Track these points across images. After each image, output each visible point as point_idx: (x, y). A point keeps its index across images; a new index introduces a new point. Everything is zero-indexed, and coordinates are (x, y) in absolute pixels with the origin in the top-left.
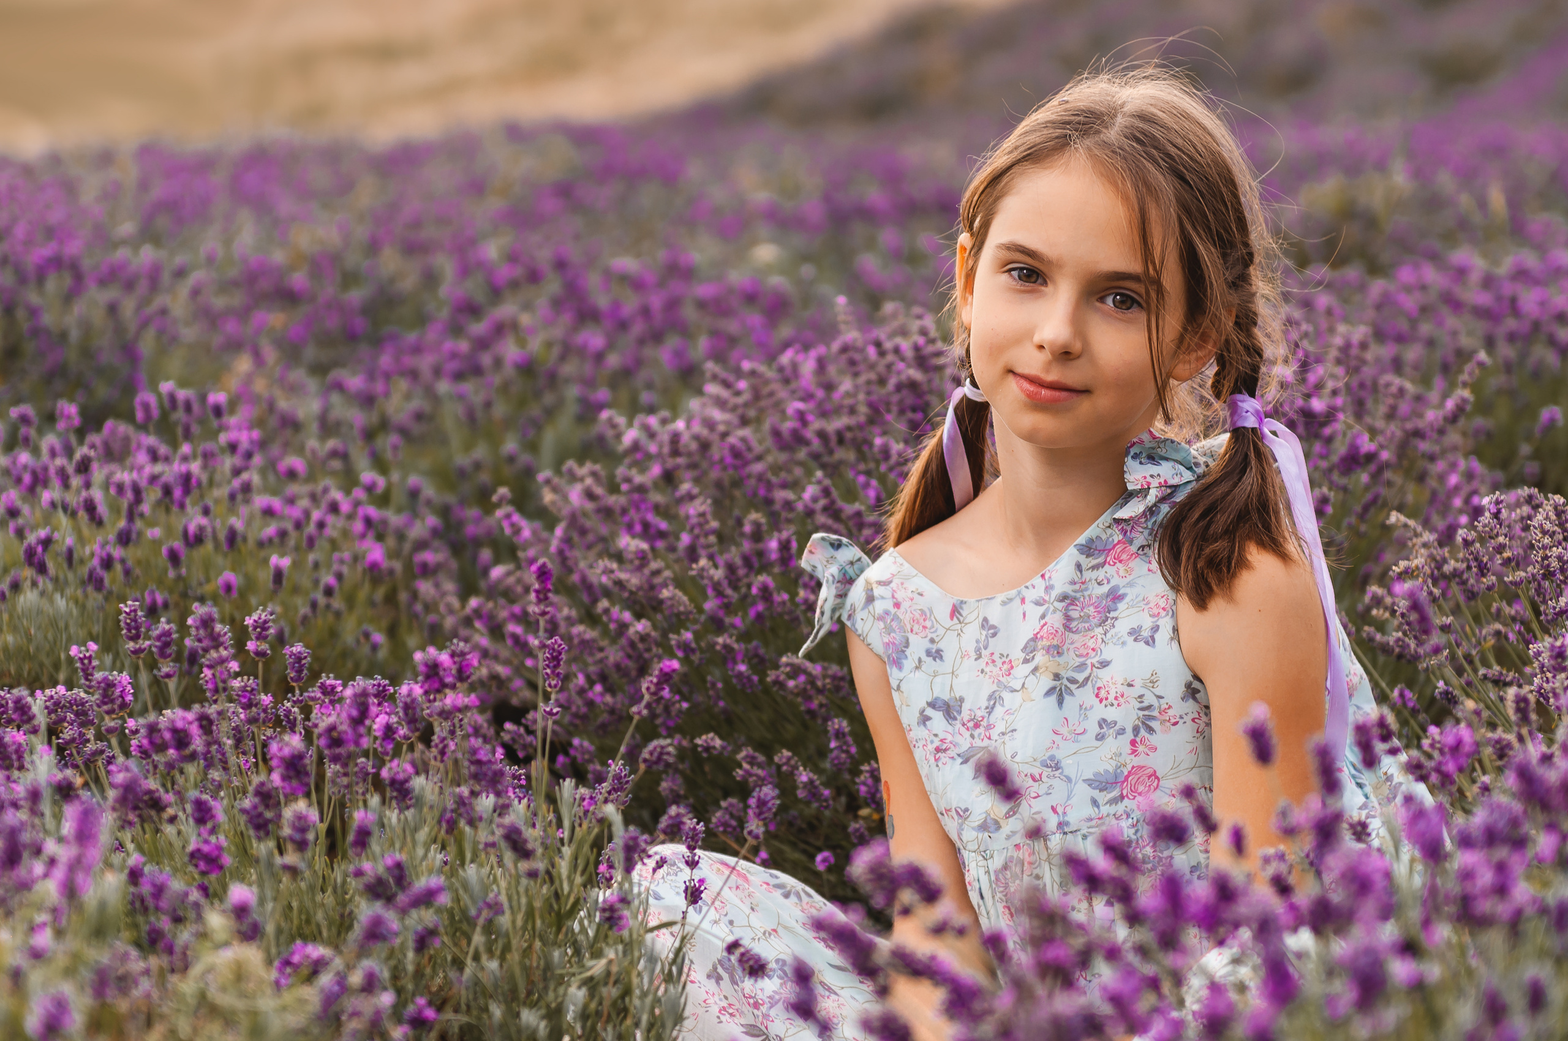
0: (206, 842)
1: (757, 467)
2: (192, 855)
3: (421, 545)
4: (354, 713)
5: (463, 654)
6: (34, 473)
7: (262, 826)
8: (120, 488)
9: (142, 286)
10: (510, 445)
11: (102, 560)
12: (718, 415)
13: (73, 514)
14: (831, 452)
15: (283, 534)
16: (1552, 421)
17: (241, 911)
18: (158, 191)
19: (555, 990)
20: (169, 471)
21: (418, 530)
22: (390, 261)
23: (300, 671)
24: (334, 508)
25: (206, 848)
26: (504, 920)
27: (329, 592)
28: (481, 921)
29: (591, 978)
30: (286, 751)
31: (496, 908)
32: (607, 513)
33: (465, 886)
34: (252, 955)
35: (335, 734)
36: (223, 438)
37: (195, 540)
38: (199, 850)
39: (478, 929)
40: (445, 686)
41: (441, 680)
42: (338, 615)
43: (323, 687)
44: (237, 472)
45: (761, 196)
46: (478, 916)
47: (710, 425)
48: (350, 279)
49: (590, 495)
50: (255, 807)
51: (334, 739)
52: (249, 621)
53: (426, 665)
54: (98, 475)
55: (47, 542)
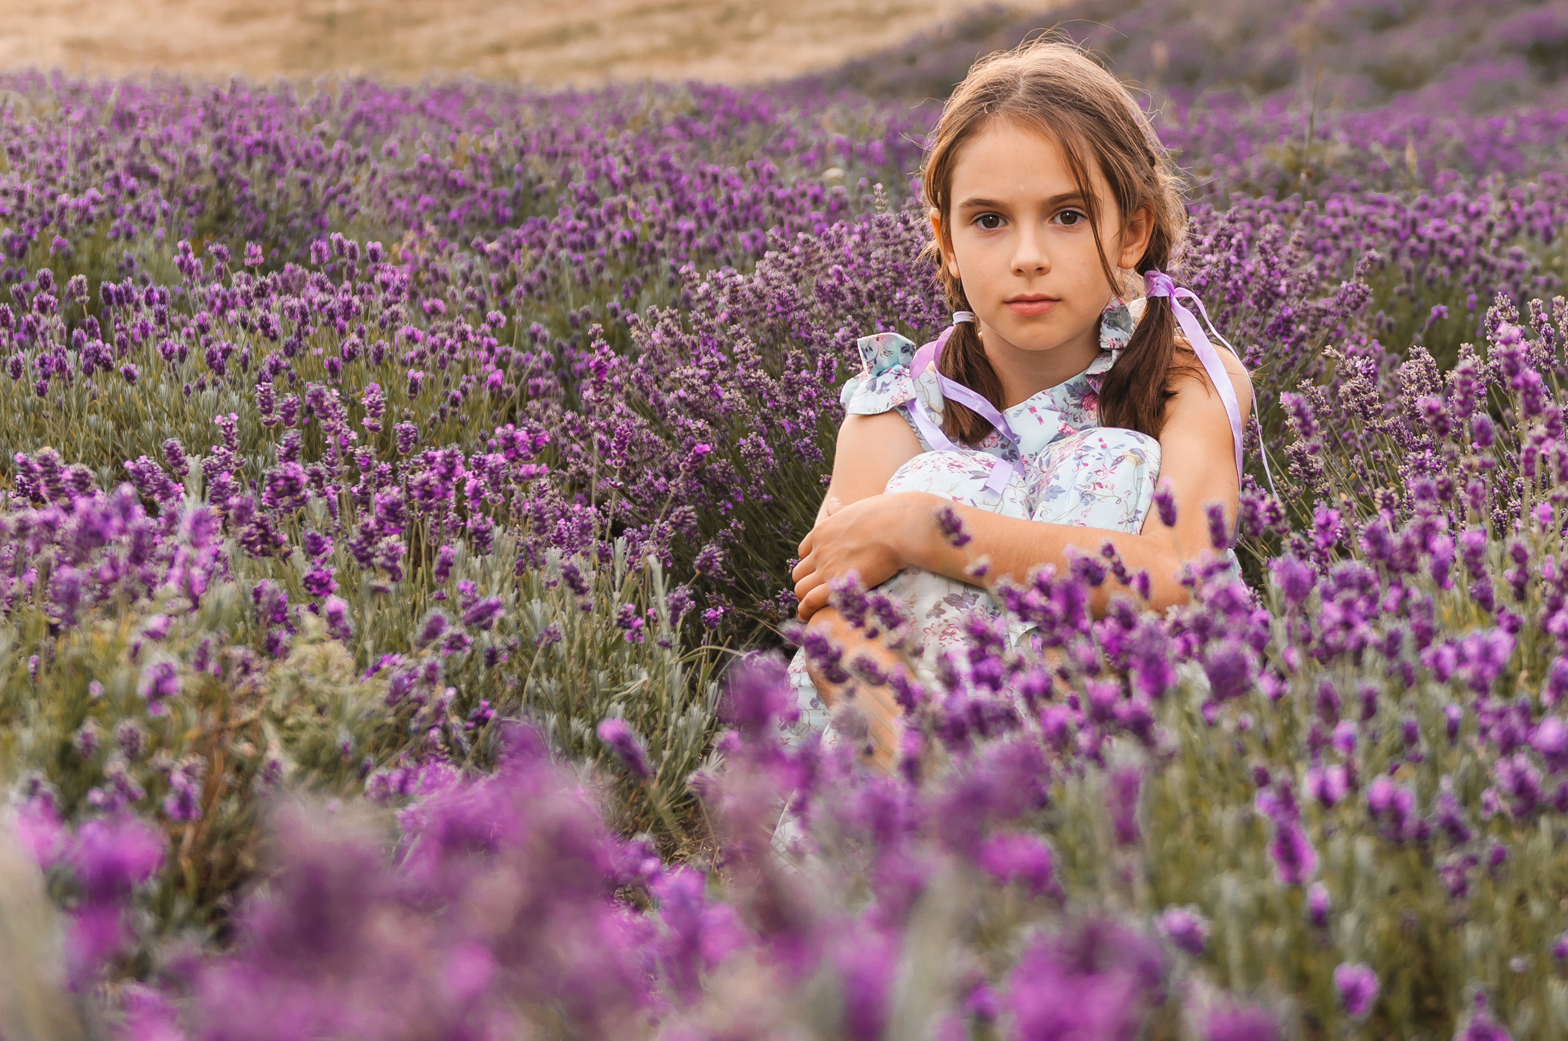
0: (318, 570)
1: (798, 315)
2: (307, 580)
3: (536, 373)
4: (444, 470)
5: (538, 431)
6: (224, 298)
7: (365, 559)
8: (292, 311)
9: (331, 168)
10: (615, 301)
11: (271, 366)
12: (773, 273)
13: (252, 330)
14: (862, 307)
15: (422, 355)
16: (1440, 314)
17: (335, 618)
18: (357, 105)
19: (599, 704)
20: (335, 303)
21: (534, 362)
22: (536, 164)
23: (407, 444)
24: (463, 336)
25: (318, 575)
26: (562, 647)
27: (455, 402)
28: (542, 645)
29: (628, 696)
30: (387, 499)
31: (555, 636)
32: (680, 346)
33: (530, 615)
34: (337, 650)
35: (427, 488)
36: (379, 277)
37: (351, 356)
38: (312, 576)
39: (539, 652)
40: (520, 456)
41: (517, 451)
42: (463, 423)
43: (425, 456)
44: (387, 304)
45: (834, 136)
46: (539, 642)
47: (767, 281)
48: (501, 177)
49: (668, 332)
50: (360, 543)
51: (426, 491)
52: (365, 402)
53: (505, 438)
54: (276, 301)
55: (227, 352)
